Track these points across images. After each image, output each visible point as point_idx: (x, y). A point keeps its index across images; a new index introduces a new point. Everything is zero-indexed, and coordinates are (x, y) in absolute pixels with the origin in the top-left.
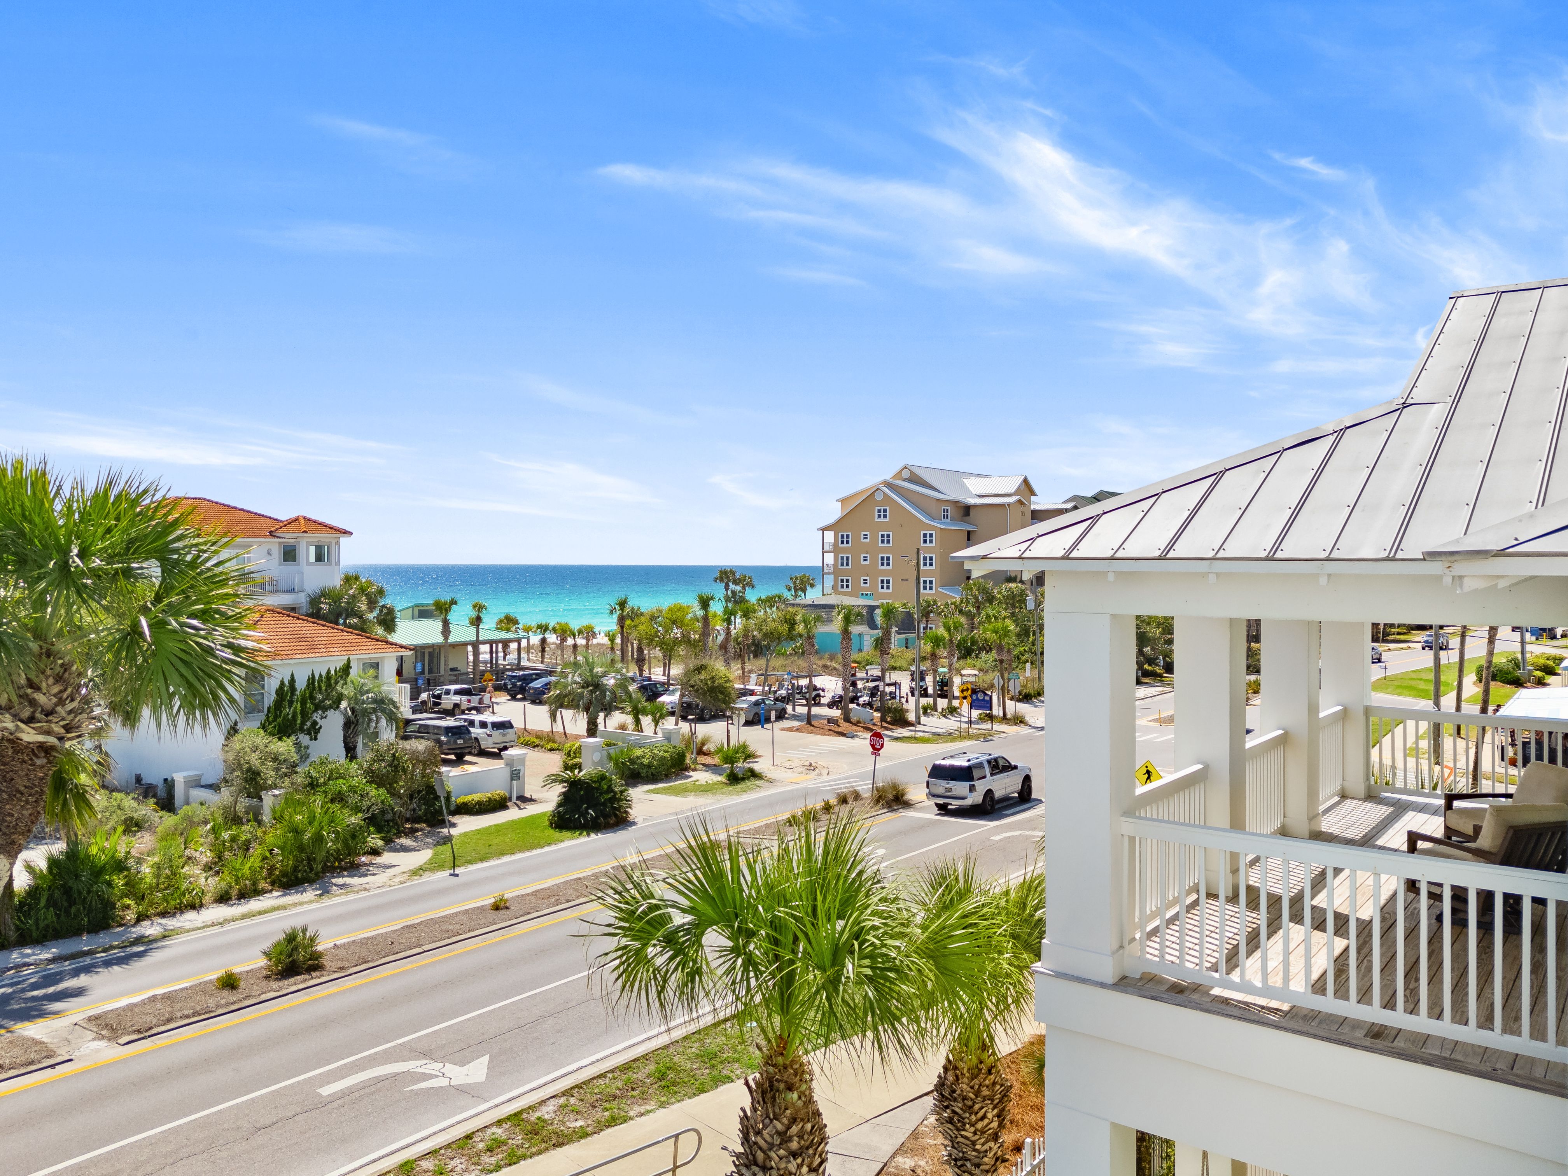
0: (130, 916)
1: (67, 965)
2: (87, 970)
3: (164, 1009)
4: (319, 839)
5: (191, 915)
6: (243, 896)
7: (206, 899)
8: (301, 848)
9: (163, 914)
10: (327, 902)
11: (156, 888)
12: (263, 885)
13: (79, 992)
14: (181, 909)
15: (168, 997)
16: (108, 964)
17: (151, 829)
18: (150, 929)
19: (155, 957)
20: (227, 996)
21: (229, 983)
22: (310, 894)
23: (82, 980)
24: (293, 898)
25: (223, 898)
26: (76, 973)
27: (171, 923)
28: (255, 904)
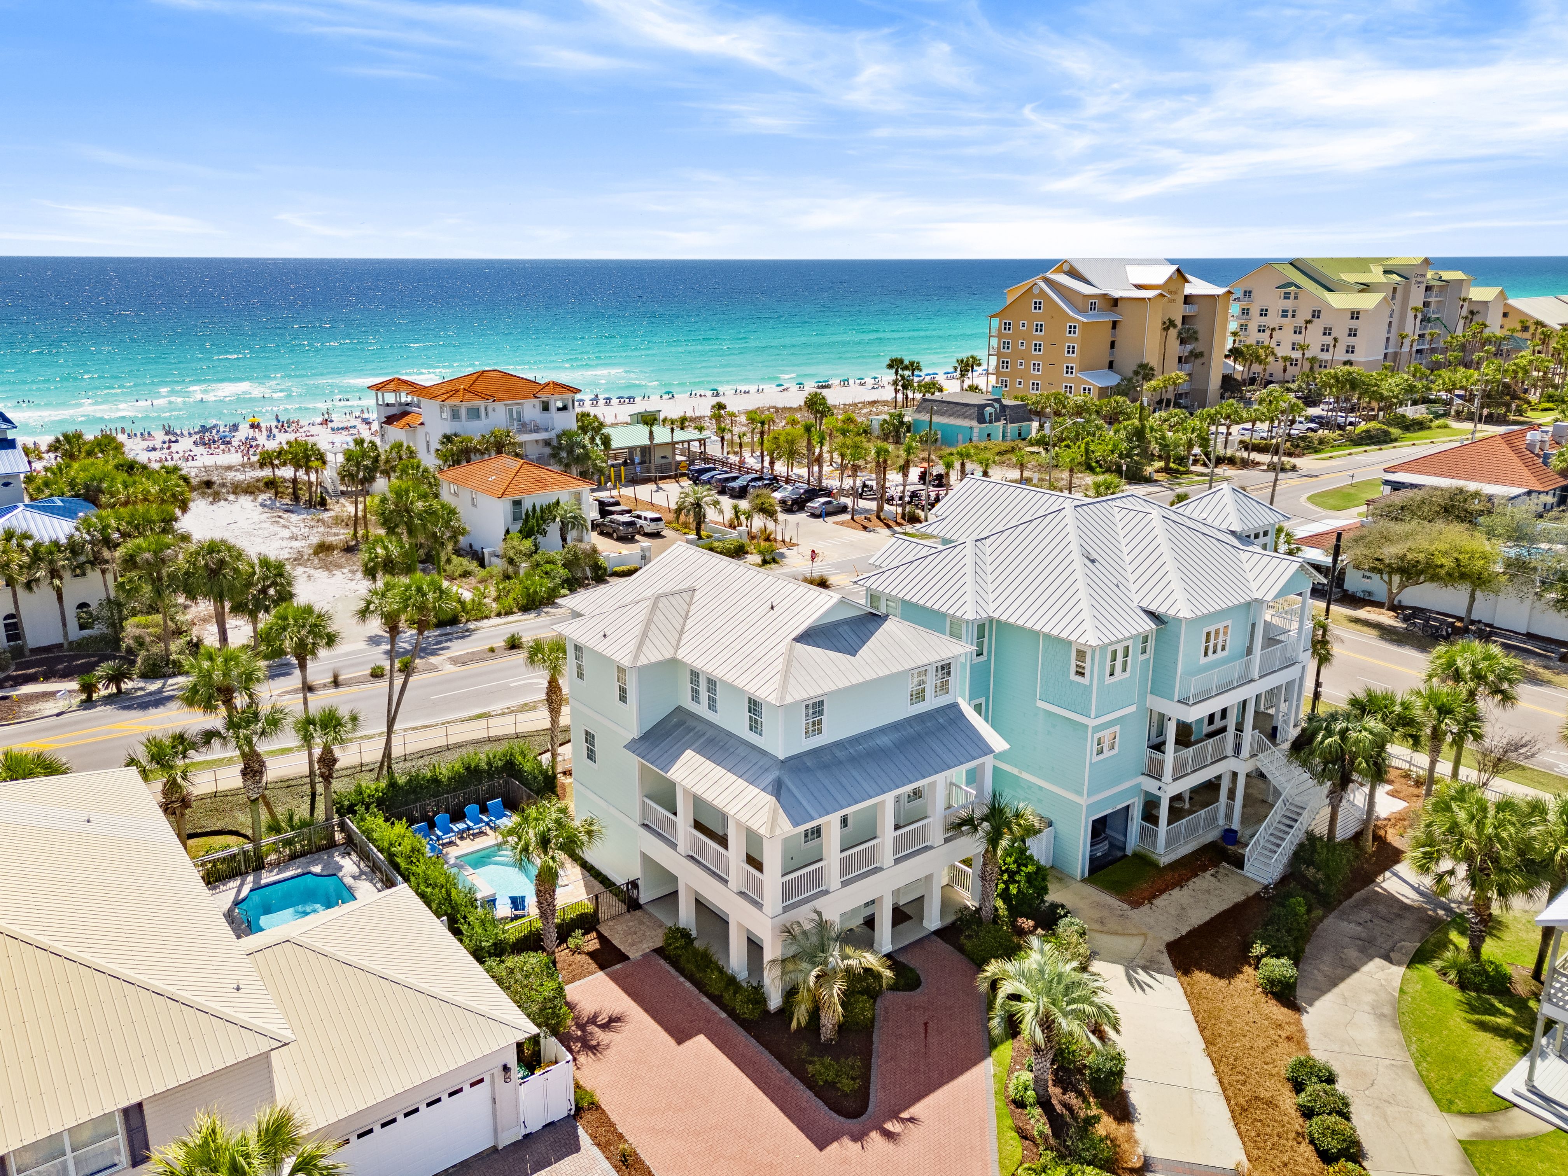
0: (464, 620)
1: (444, 638)
2: (450, 640)
3: (471, 657)
4: (535, 592)
5: (486, 621)
6: (507, 614)
7: (492, 614)
8: (529, 595)
9: (476, 620)
10: (537, 620)
11: (473, 609)
12: (515, 610)
13: (448, 648)
14: (482, 618)
15: (472, 653)
16: (457, 638)
17: (475, 576)
18: (471, 626)
19: (473, 637)
20: (491, 654)
21: (492, 650)
22: (533, 615)
23: (448, 644)
24: (526, 616)
25: (499, 615)
26: (446, 641)
27: (478, 624)
28: (510, 618)
